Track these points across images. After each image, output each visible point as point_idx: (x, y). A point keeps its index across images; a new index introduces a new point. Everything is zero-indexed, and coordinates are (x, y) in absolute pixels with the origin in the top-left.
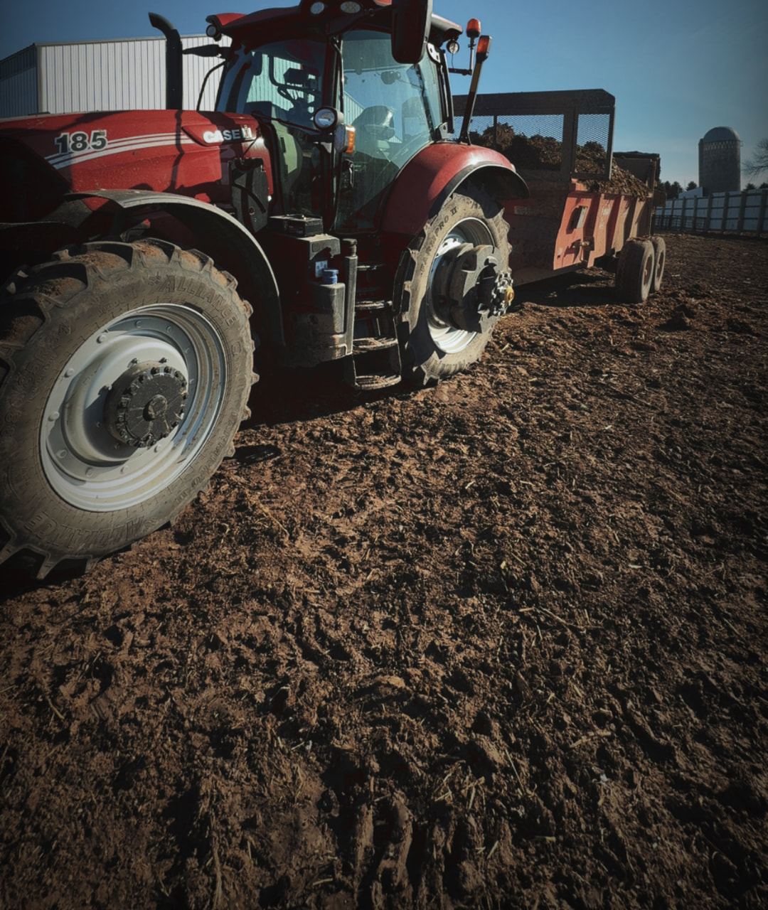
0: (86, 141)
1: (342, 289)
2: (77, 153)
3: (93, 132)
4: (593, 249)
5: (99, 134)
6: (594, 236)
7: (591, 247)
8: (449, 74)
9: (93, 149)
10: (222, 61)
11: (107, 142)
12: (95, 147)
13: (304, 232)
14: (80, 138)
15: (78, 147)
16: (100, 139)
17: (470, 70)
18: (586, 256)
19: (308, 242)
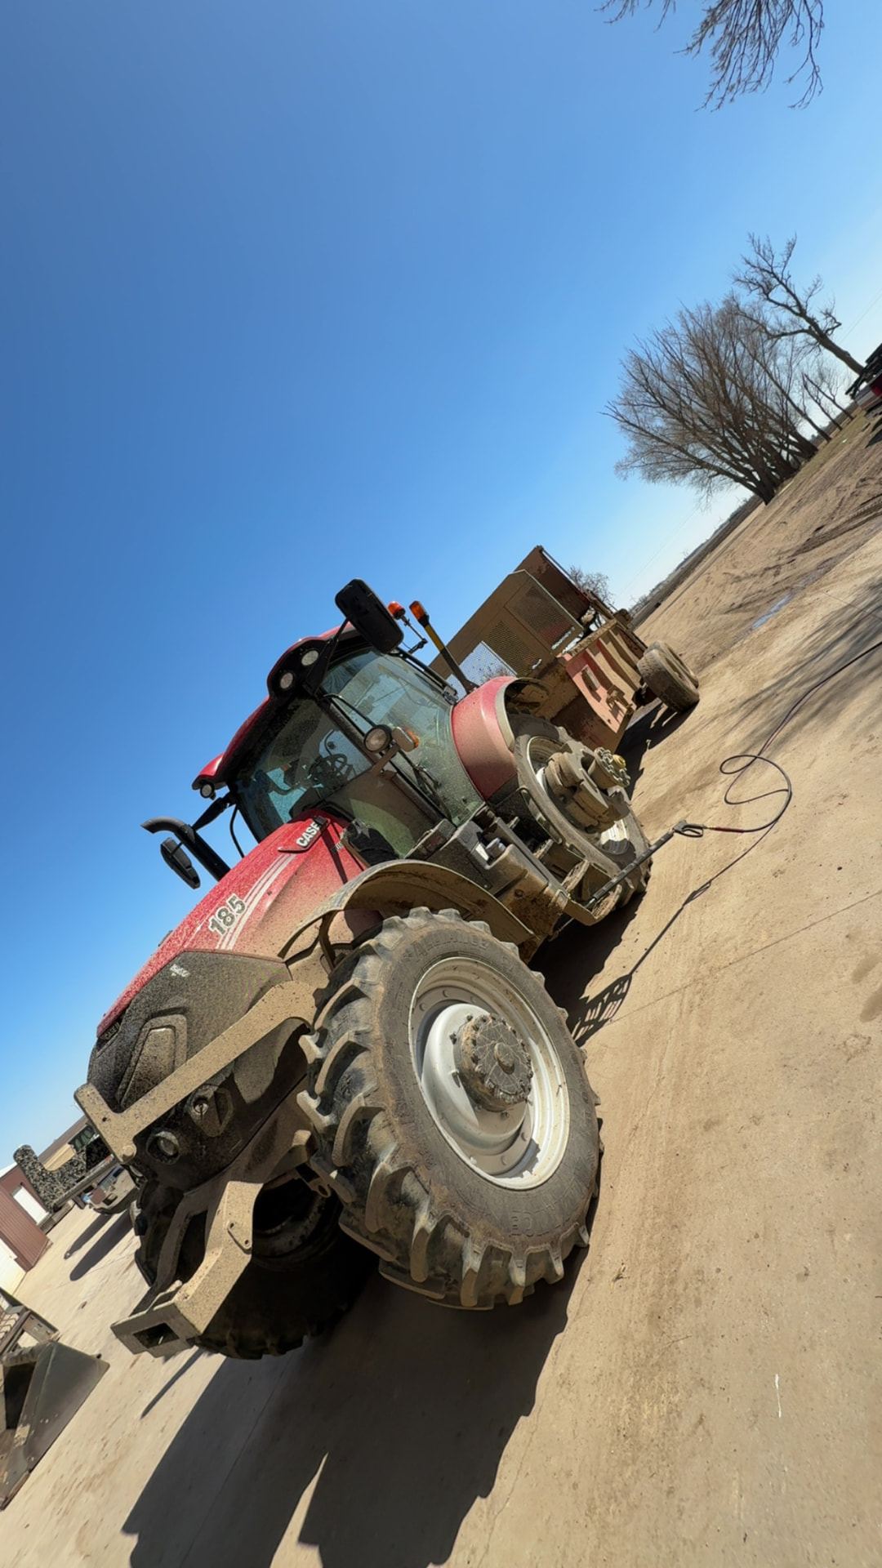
0: (230, 912)
1: (514, 849)
2: (232, 927)
3: (227, 901)
4: (623, 694)
5: (233, 899)
6: (614, 683)
7: (621, 693)
8: (413, 655)
9: (240, 915)
10: (234, 806)
11: (243, 901)
12: (239, 912)
13: (443, 837)
14: (223, 914)
15: (229, 921)
16: (237, 903)
17: (424, 639)
18: (625, 703)
19: (455, 840)
